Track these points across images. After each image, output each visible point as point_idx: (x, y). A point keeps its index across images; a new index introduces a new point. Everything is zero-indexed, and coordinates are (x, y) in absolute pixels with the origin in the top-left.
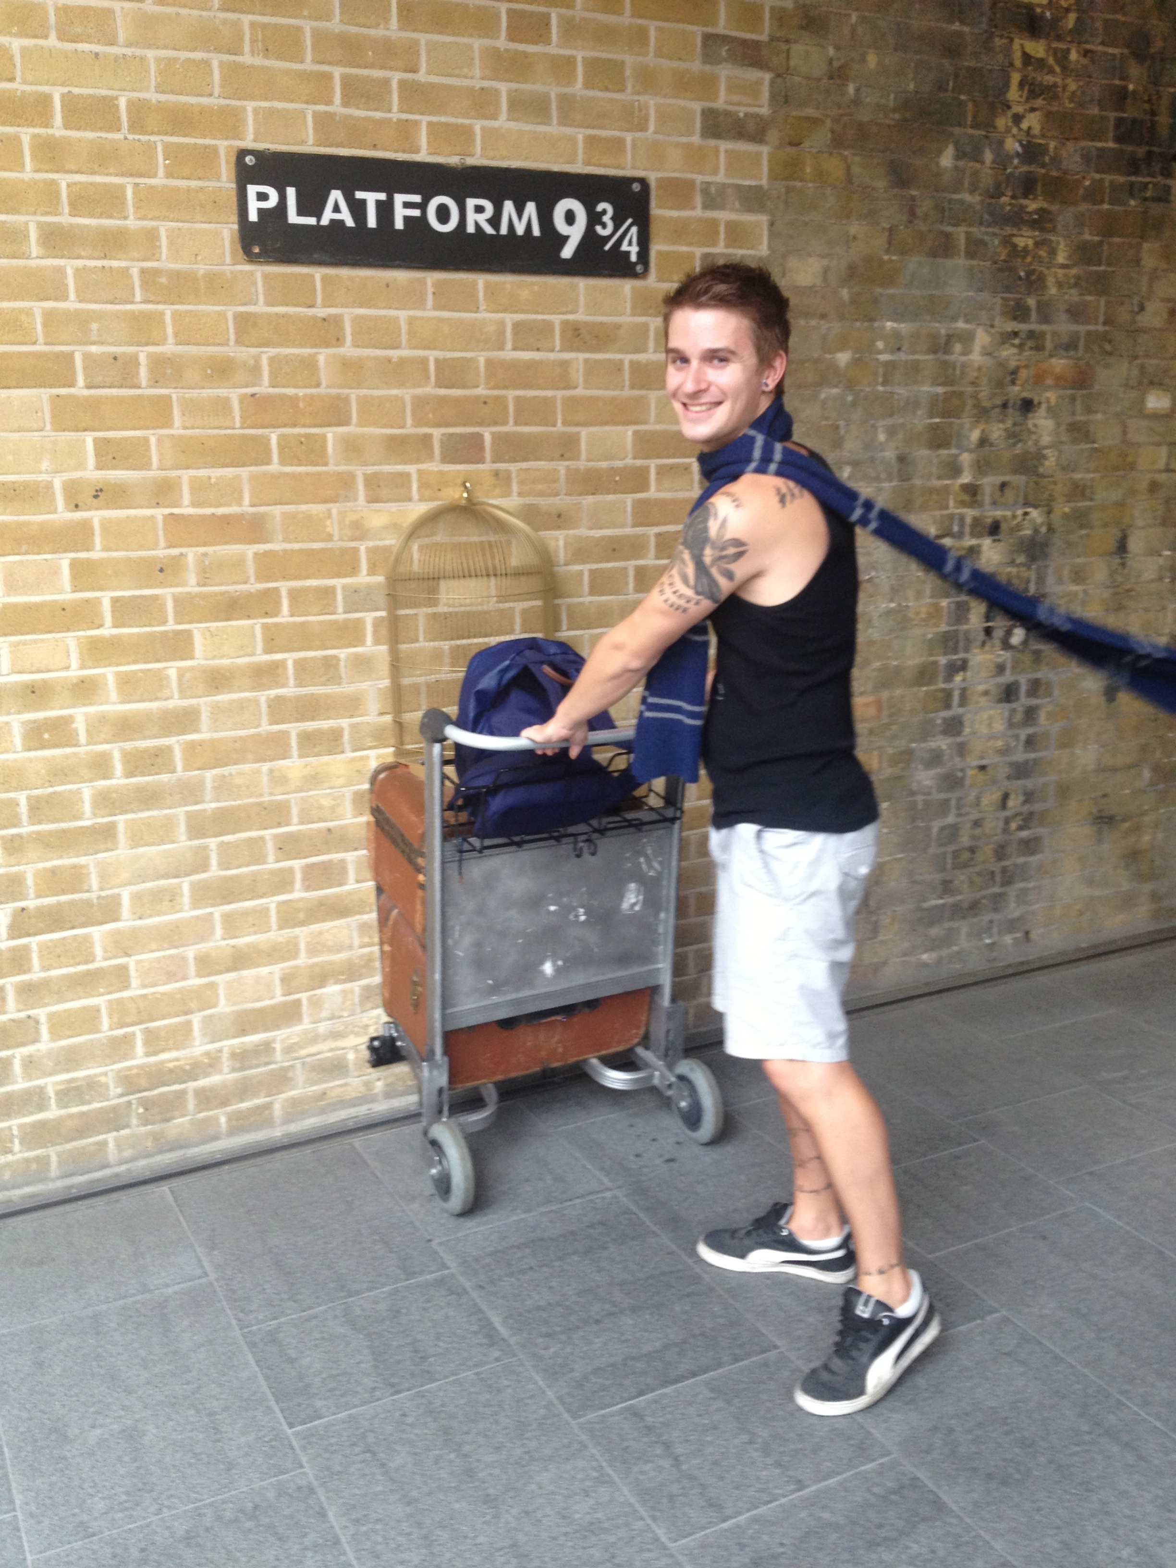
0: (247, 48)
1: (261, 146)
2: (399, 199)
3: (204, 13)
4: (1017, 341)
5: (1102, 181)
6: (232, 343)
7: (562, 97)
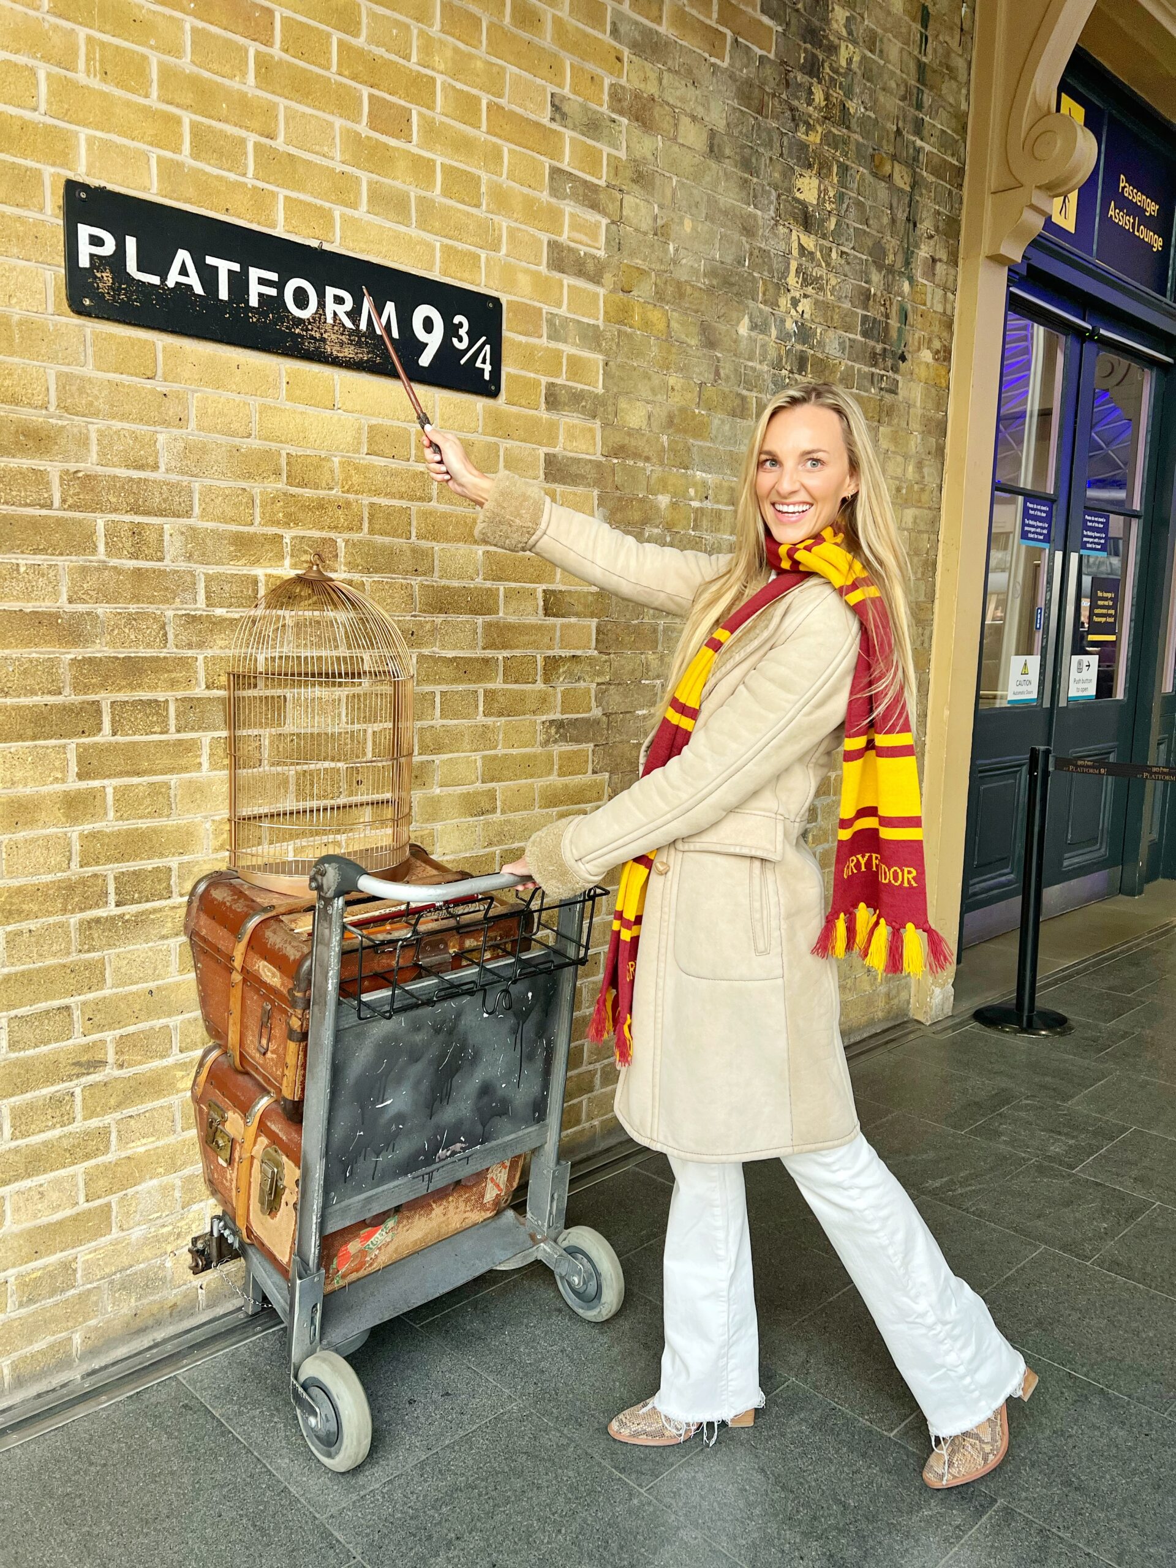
0: (81, 64)
1: (94, 182)
2: (254, 273)
3: (31, 13)
6: (52, 408)
7: (421, 200)
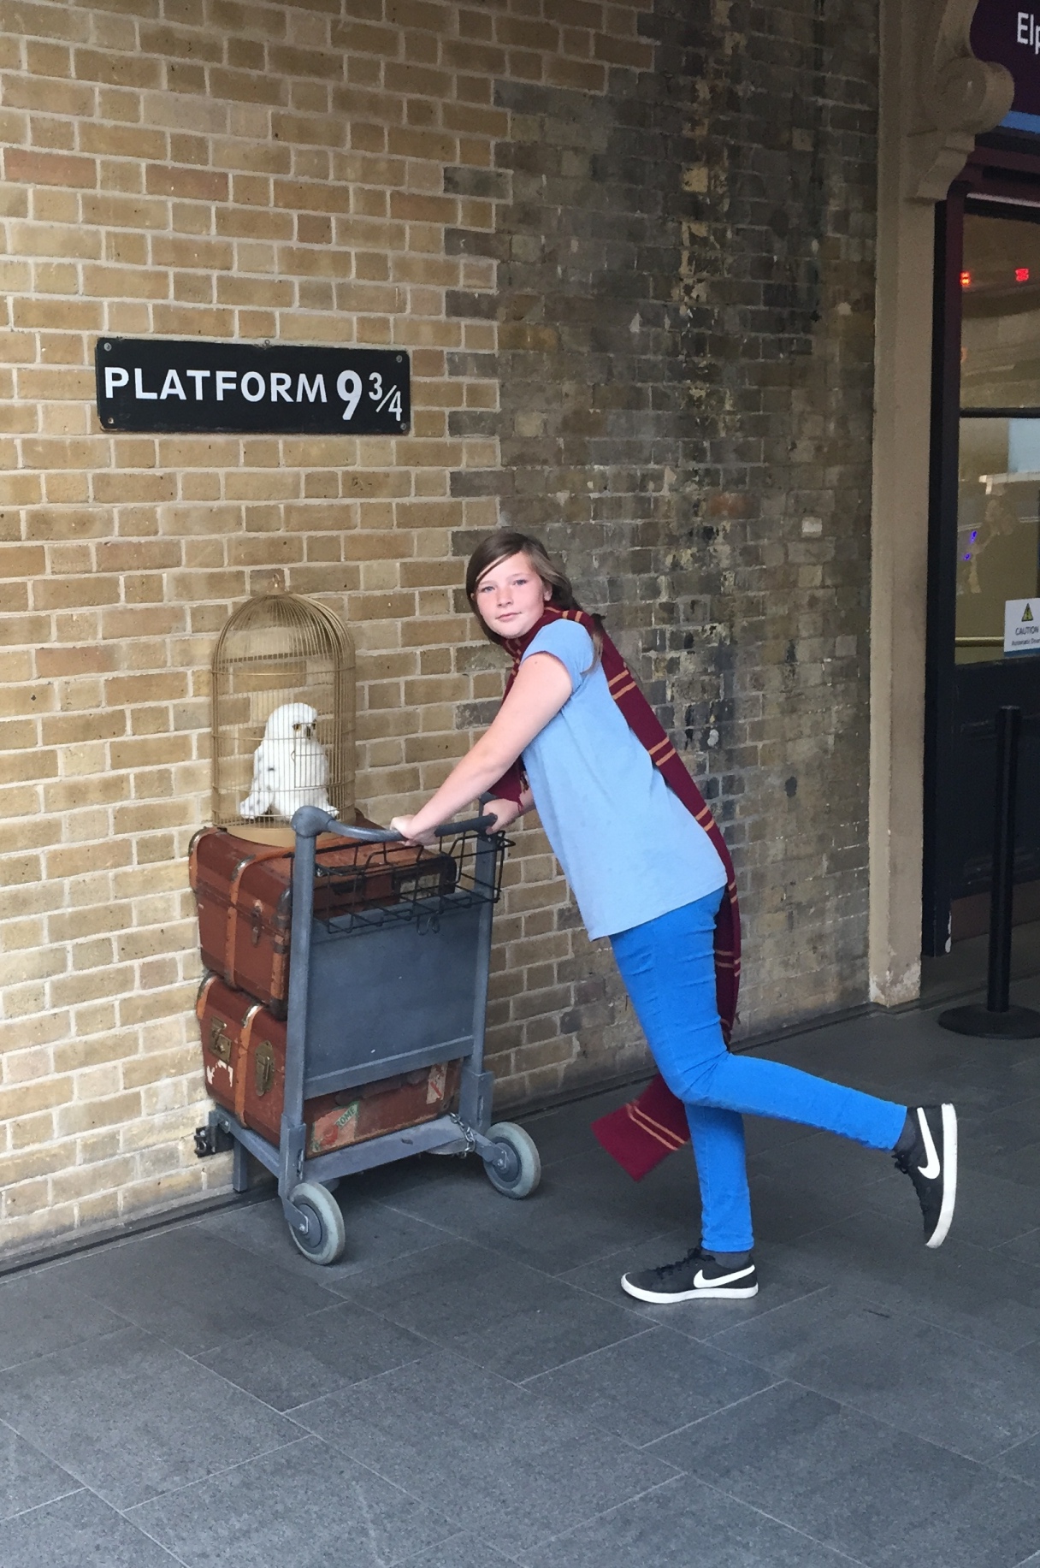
0: (103, 253)
1: (114, 335)
2: (220, 375)
3: (72, 226)
4: (697, 479)
5: (756, 338)
6: (91, 500)
7: (340, 287)
